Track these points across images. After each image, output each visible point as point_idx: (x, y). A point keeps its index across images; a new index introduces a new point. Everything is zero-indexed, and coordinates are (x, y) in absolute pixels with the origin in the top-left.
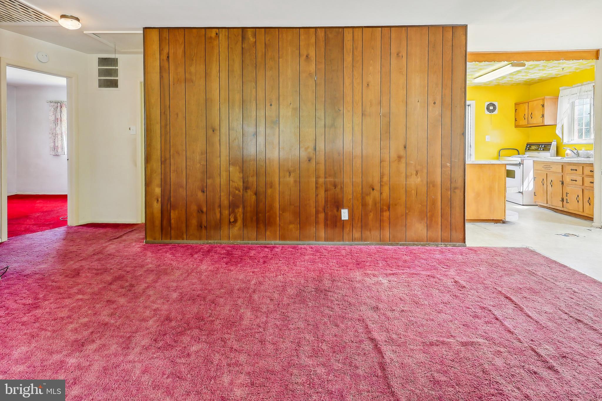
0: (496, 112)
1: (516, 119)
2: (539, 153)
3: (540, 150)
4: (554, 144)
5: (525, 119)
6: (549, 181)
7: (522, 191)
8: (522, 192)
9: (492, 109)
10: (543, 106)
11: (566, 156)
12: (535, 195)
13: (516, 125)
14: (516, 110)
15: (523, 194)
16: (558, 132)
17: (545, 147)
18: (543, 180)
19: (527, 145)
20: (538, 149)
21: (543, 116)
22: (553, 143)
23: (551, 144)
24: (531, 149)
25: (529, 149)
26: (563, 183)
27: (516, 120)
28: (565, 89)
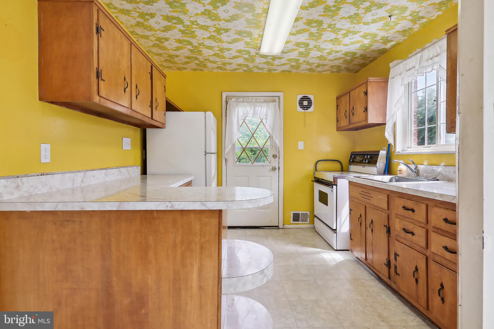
0: (311, 109)
1: (337, 118)
2: (364, 166)
3: (365, 163)
4: (383, 153)
5: (346, 117)
6: (369, 222)
7: (335, 228)
8: (336, 230)
9: (306, 104)
10: (366, 93)
11: (398, 173)
12: (351, 239)
13: (338, 127)
14: (337, 106)
15: (336, 233)
16: (388, 135)
17: (371, 157)
18: (361, 216)
19: (352, 154)
20: (363, 160)
21: (366, 109)
22: (381, 152)
23: (379, 154)
24: (356, 160)
25: (353, 161)
26: (389, 231)
27: (337, 121)
28: (398, 64)
